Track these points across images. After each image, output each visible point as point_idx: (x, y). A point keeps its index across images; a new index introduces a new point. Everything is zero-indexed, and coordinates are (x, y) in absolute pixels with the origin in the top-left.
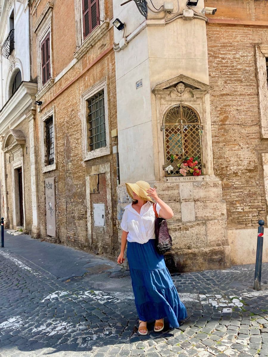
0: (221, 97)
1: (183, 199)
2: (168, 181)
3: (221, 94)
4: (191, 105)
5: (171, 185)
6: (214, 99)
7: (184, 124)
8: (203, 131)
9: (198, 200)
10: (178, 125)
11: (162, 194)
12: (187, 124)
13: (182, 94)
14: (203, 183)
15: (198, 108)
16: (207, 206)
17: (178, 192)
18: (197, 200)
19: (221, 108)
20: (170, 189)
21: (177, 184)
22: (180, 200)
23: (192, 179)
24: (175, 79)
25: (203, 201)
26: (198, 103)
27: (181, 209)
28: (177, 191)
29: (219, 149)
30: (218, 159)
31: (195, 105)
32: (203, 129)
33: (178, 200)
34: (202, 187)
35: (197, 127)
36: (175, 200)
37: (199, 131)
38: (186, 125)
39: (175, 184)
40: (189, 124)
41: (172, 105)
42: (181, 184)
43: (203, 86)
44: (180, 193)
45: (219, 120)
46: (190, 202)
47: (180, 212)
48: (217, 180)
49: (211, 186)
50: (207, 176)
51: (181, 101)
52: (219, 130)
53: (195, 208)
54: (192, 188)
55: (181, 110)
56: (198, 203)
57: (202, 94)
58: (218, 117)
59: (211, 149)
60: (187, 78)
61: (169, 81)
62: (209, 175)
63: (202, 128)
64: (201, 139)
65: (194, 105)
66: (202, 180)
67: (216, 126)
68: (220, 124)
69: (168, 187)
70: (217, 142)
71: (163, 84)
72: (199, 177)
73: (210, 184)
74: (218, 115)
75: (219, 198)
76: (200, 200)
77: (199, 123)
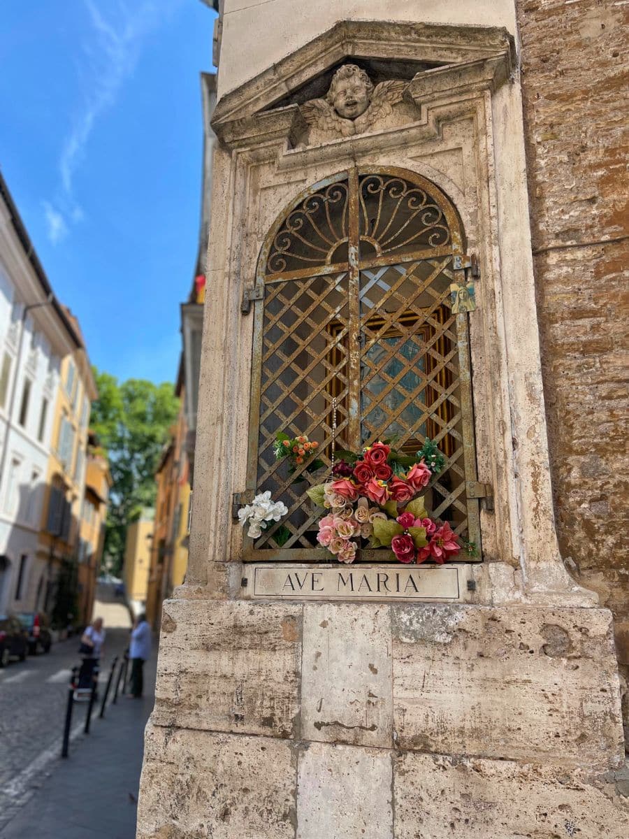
0: (607, 95)
1: (319, 717)
2: (249, 591)
3: (609, 80)
4: (409, 165)
5: (254, 619)
6: (562, 116)
7: (366, 265)
8: (478, 287)
9: (423, 745)
10: (333, 276)
11: (198, 670)
12: (381, 262)
13: (361, 120)
14: (460, 618)
15: (450, 172)
16: (491, 805)
17: (290, 665)
18: (415, 740)
19: (610, 151)
20: (246, 641)
21: (294, 609)
22: (298, 722)
23: (392, 584)
24: (311, 53)
25: (458, 762)
26: (451, 145)
27: (295, 793)
28: (288, 658)
29: (604, 390)
30: (601, 451)
31: (434, 162)
32: (476, 277)
33: (288, 726)
34: (458, 650)
35: (440, 268)
36: (268, 722)
37: (454, 287)
38: (375, 270)
39: (280, 610)
40: (393, 260)
41: (308, 184)
42: (314, 615)
43: (463, 44)
44: (306, 672)
45: (602, 216)
46: (359, 753)
47: (291, 816)
48: (576, 601)
49: (523, 647)
50: (498, 571)
51: (353, 156)
52: (598, 275)
53: (393, 803)
54: (381, 644)
55: (354, 195)
56: (423, 769)
57: (465, 90)
58: (592, 200)
59: (530, 387)
60: (375, 29)
61: (282, 70)
62: (516, 565)
63: (474, 271)
64: (462, 334)
65: (426, 161)
66: (464, 593)
67: (579, 254)
68: (606, 238)
69: (237, 629)
70: (585, 345)
71: (252, 91)
72: (446, 571)
73: (515, 627)
74: (592, 191)
75: (591, 748)
76: (437, 742)
77: (456, 246)
